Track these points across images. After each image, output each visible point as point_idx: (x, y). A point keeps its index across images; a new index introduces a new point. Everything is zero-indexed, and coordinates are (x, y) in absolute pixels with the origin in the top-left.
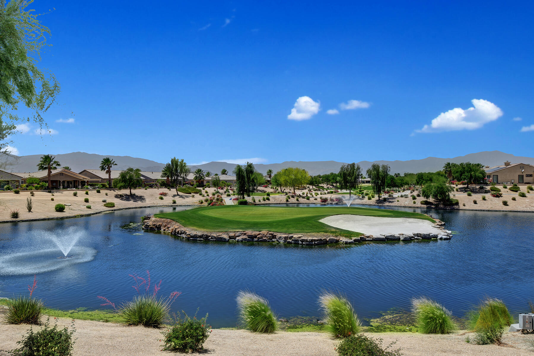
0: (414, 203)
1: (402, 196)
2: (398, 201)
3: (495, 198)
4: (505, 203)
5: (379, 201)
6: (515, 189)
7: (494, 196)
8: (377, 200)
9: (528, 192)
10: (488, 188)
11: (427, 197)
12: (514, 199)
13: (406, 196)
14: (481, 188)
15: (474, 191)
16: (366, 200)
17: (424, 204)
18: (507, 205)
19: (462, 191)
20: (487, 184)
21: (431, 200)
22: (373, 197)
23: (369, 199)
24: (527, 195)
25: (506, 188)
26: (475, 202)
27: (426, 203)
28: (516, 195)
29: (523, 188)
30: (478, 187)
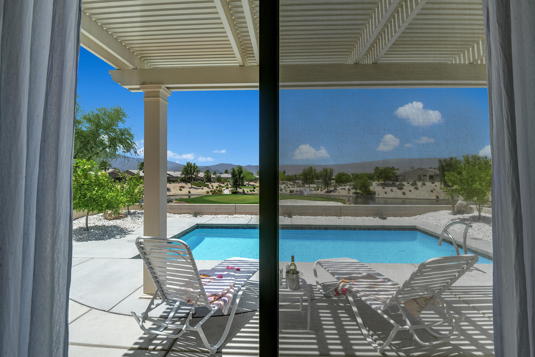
0: (349, 193)
1: (342, 189)
2: (339, 192)
3: (399, 190)
4: (404, 194)
5: (327, 192)
6: (414, 184)
7: (398, 189)
8: (326, 191)
9: (422, 187)
10: (397, 183)
11: (356, 190)
12: (410, 191)
13: (345, 189)
14: (393, 184)
15: (388, 185)
16: (319, 192)
17: (355, 194)
18: (405, 195)
19: (380, 185)
20: (397, 181)
21: (358, 191)
22: (324, 189)
23: (321, 191)
24: (420, 188)
25: (409, 184)
26: (386, 193)
27: (356, 193)
28: (412, 188)
29: (419, 184)
30: (391, 183)
